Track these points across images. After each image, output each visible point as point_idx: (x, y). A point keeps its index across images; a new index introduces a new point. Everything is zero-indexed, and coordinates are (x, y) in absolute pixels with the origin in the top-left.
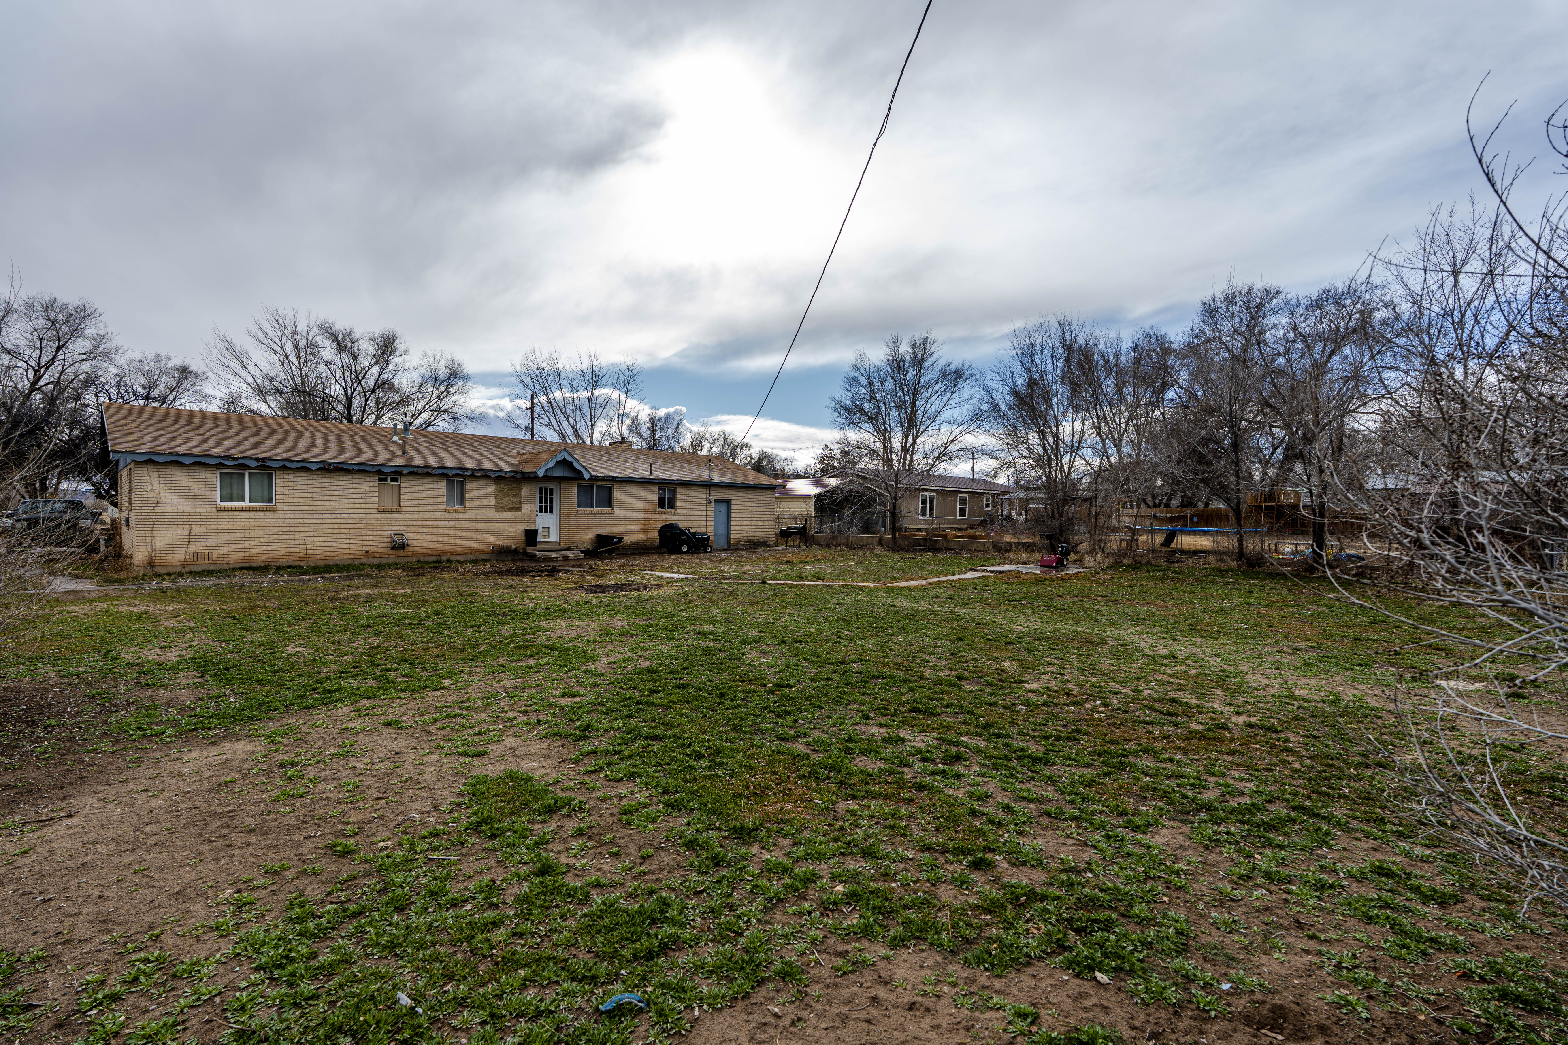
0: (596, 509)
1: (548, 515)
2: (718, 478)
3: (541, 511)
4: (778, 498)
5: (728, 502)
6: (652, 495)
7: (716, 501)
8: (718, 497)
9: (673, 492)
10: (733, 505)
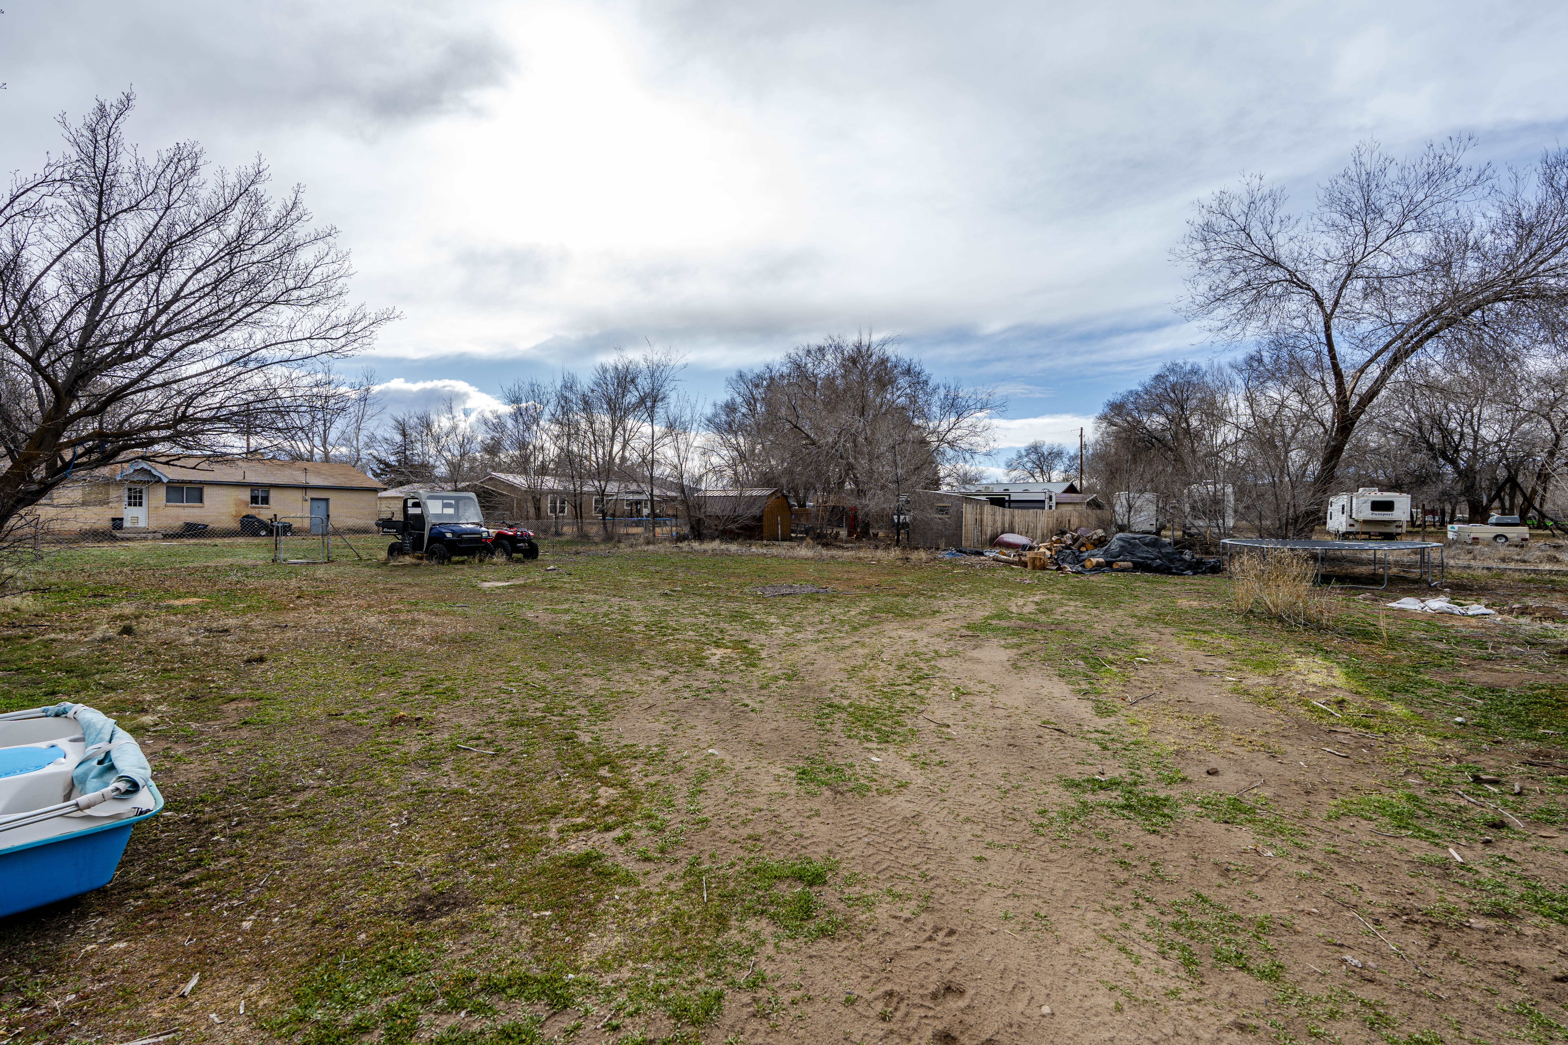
0: (185, 504)
1: (138, 508)
2: (314, 481)
3: (130, 505)
4: (380, 498)
5: (327, 500)
6: (245, 495)
7: (312, 499)
8: (314, 496)
9: (268, 492)
10: (331, 502)
